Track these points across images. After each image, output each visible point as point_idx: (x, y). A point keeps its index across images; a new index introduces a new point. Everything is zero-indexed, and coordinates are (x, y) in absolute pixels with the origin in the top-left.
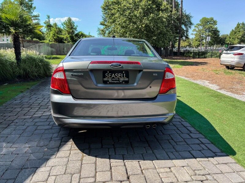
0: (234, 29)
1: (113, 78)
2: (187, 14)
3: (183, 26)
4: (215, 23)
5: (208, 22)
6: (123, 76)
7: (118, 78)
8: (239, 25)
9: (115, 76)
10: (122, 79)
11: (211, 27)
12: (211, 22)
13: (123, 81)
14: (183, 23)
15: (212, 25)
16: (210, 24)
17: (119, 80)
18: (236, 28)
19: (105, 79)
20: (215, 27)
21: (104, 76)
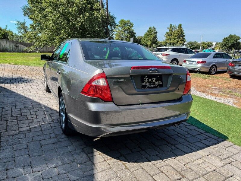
0: (147, 32)
1: (150, 82)
2: (111, 15)
3: (109, 27)
4: (131, 25)
5: (126, 24)
6: (158, 81)
7: (154, 82)
8: (151, 28)
9: (152, 80)
10: (157, 83)
11: (129, 29)
12: (128, 25)
13: (158, 85)
14: (108, 24)
15: (129, 27)
16: (127, 26)
17: (155, 85)
18: (148, 31)
19: (144, 84)
20: (132, 29)
21: (143, 82)
